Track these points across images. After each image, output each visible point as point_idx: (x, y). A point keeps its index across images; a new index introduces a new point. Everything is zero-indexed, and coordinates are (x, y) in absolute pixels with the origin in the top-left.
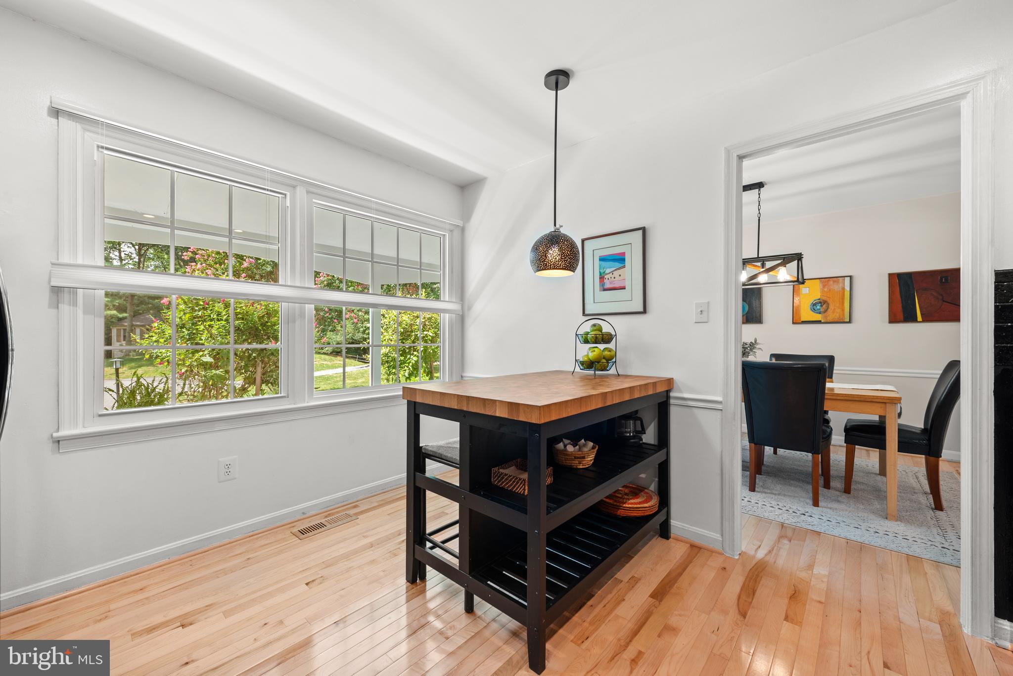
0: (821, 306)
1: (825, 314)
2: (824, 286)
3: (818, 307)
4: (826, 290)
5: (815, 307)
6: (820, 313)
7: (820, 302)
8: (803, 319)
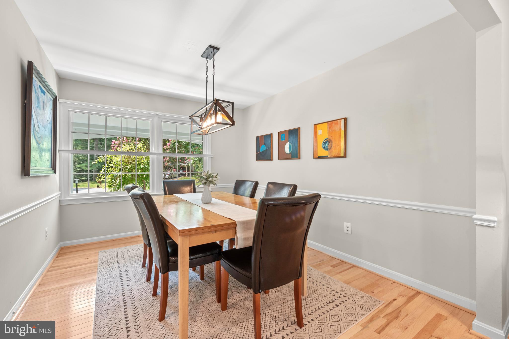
0: (328, 144)
1: (330, 150)
2: (330, 128)
3: (327, 145)
4: (331, 131)
5: (325, 145)
6: (328, 150)
7: (328, 141)
8: (319, 155)
